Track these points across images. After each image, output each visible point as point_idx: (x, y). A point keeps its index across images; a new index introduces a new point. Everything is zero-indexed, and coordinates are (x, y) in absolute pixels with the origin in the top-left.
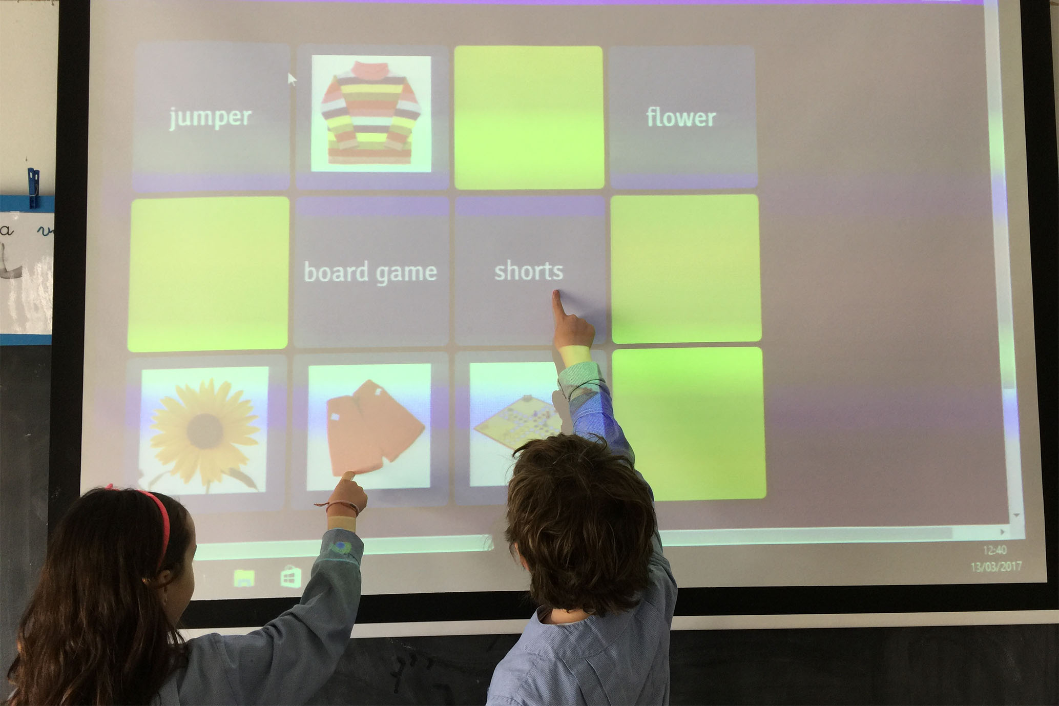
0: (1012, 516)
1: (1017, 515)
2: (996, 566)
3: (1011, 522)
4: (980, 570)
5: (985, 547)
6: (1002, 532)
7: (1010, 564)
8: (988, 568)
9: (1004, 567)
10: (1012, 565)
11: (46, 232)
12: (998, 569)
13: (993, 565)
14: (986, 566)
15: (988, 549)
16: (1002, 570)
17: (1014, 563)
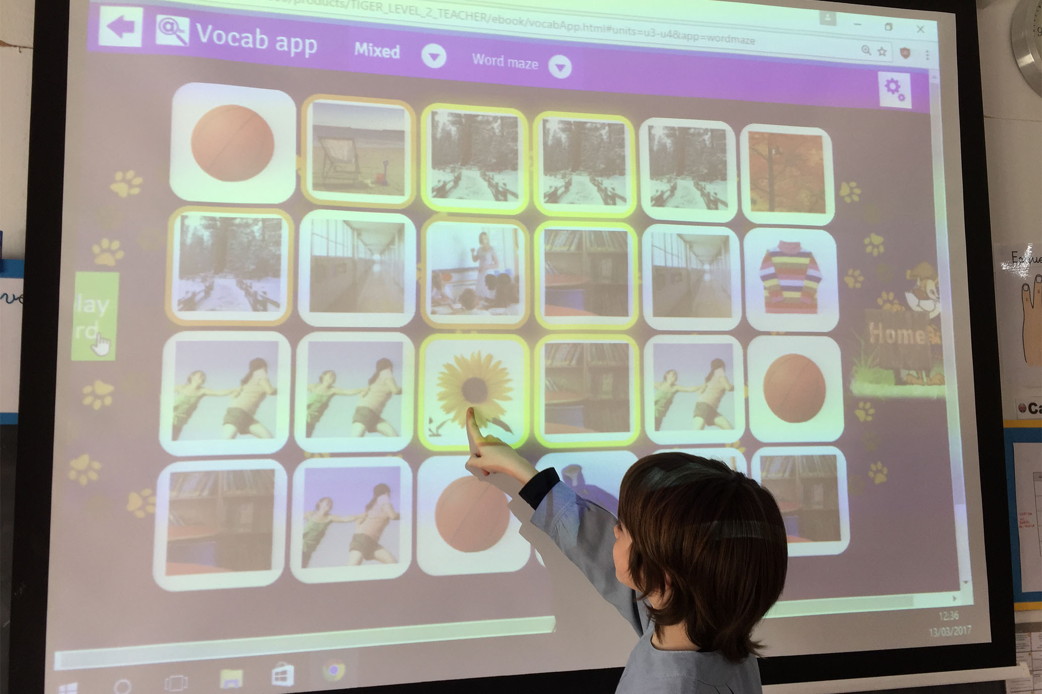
0: (962, 584)
1: (966, 582)
2: (951, 630)
3: (961, 589)
4: (937, 635)
5: (941, 613)
6: (955, 599)
7: (962, 629)
8: (944, 633)
9: (957, 631)
10: (964, 630)
11: (10, 299)
12: (952, 633)
13: (947, 630)
14: (942, 631)
15: (944, 615)
16: (955, 634)
17: (965, 627)
